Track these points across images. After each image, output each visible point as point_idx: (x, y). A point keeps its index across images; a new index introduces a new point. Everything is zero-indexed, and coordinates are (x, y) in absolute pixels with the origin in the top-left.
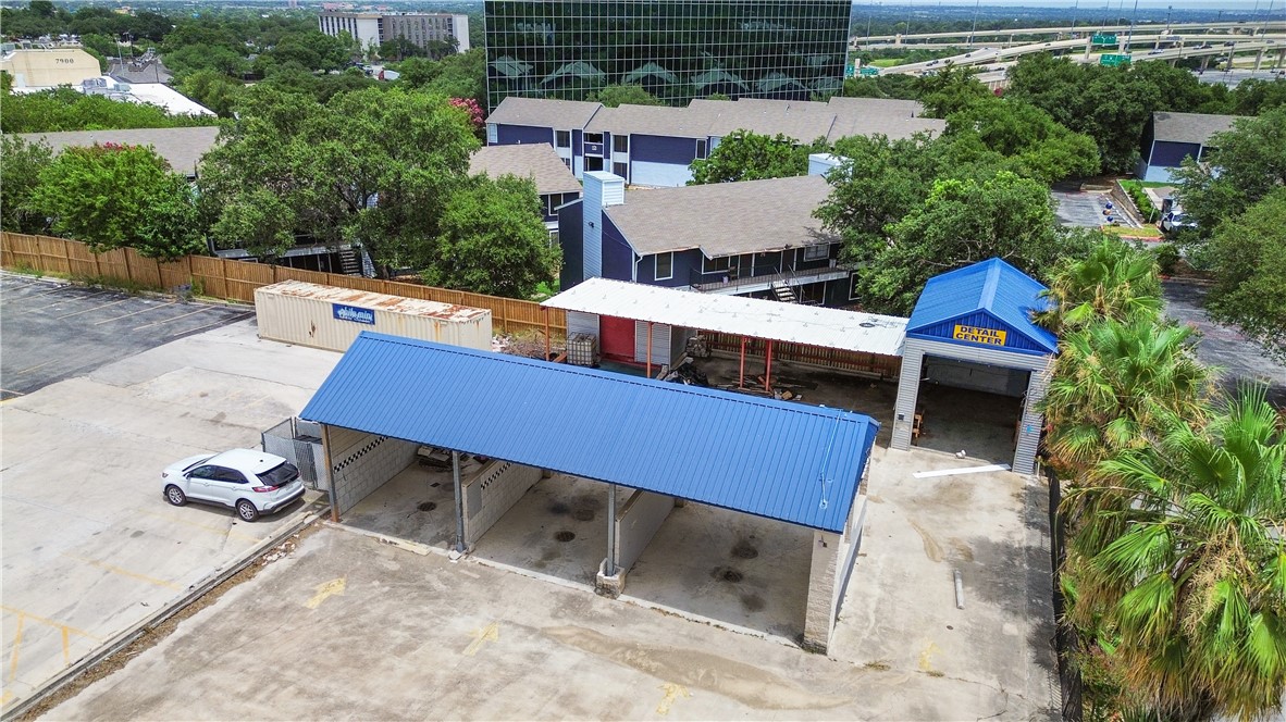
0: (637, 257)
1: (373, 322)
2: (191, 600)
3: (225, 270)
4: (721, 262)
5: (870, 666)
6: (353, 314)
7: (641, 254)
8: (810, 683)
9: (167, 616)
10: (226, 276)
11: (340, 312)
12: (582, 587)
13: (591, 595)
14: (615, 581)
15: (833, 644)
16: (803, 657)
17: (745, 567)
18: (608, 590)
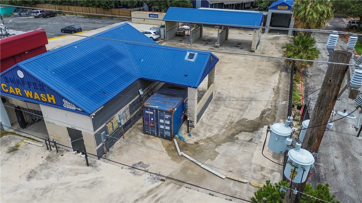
0: (210, 4)
1: (158, 17)
3: (119, 12)
4: (228, 5)
5: (262, 53)
6: (153, 16)
7: (211, 3)
12: (212, 48)
13: (214, 48)
14: (218, 45)
15: (255, 52)
16: (251, 53)
17: (240, 45)
18: (217, 47)
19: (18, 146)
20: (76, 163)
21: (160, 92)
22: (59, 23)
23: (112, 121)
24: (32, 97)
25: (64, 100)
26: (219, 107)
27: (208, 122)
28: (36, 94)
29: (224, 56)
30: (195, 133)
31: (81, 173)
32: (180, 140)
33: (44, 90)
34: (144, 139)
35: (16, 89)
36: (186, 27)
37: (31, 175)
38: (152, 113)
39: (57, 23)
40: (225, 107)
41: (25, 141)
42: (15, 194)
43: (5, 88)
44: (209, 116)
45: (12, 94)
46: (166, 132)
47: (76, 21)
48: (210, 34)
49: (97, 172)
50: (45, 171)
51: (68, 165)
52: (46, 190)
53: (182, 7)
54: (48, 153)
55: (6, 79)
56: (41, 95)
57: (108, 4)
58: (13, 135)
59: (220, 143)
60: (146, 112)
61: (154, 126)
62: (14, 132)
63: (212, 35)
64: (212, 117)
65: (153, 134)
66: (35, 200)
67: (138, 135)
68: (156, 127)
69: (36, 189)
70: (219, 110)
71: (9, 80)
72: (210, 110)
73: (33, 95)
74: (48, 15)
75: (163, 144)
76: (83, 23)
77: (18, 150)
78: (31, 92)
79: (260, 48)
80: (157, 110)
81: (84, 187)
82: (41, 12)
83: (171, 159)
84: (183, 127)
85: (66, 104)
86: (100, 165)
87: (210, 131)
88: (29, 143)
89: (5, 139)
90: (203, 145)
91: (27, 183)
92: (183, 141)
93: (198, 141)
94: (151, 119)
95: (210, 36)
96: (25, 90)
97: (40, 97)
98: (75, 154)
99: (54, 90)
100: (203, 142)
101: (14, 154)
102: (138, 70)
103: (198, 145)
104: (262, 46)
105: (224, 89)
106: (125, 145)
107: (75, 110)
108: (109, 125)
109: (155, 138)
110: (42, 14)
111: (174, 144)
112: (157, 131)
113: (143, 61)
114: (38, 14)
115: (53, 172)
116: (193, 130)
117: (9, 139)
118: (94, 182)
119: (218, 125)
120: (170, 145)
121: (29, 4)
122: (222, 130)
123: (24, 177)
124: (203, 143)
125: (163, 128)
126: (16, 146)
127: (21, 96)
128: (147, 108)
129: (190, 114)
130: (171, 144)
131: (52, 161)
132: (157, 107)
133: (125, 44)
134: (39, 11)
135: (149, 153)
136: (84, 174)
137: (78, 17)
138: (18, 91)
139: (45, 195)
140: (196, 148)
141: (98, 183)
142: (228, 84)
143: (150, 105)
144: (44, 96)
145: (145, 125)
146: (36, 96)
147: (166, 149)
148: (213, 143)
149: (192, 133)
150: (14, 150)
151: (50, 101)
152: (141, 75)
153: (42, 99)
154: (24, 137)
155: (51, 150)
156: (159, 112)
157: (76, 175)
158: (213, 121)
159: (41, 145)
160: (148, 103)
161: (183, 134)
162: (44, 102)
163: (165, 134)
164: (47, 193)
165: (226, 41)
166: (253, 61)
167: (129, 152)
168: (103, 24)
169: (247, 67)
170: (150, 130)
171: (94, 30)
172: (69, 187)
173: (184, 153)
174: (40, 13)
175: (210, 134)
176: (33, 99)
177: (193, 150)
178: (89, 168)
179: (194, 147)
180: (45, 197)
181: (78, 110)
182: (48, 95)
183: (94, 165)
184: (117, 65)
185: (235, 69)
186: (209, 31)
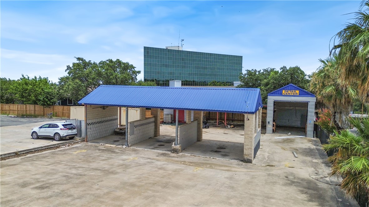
2: (33, 150)
3: (63, 109)
5: (268, 166)
8: (247, 168)
9: (24, 152)
10: (63, 111)
12: (166, 152)
13: (170, 153)
14: (178, 147)
15: (254, 162)
16: (244, 164)
17: (221, 150)
18: (175, 151)
29: (182, 170)
79: (263, 155)
104: (264, 152)
165: (199, 143)
166: (249, 183)
169: (232, 201)
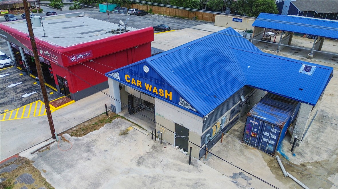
0: (299, 12)
1: (241, 22)
3: (203, 14)
4: (319, 14)
6: (237, 20)
7: (301, 11)
11: (234, 20)
12: (304, 58)
13: (306, 58)
14: (312, 56)
17: (336, 59)
18: (310, 58)
19: (127, 130)
20: (178, 158)
21: (264, 102)
22: (150, 22)
23: (216, 124)
24: (150, 90)
25: (180, 98)
26: (325, 127)
27: (314, 143)
28: (155, 88)
30: (300, 153)
31: (184, 170)
32: (282, 157)
33: (164, 87)
34: (243, 148)
35: (138, 81)
36: (271, 33)
37: (140, 161)
38: (257, 123)
39: (148, 21)
40: (333, 128)
41: (133, 126)
42: (128, 177)
43: (128, 79)
44: (314, 136)
45: (133, 85)
46: (269, 146)
47: (164, 20)
48: (298, 43)
49: (198, 172)
50: (152, 160)
51: (171, 159)
52: (154, 179)
53: (268, 13)
54: (152, 142)
55: (131, 71)
56: (160, 90)
57: (194, 7)
58: (123, 119)
59: (333, 171)
60: (251, 121)
61: (256, 137)
62: (123, 116)
63: (301, 44)
64: (318, 138)
65: (252, 145)
66: (145, 187)
67: (236, 143)
68: (259, 138)
69: (145, 176)
70: (326, 131)
71: (134, 72)
72: (314, 128)
73: (152, 89)
74: (141, 13)
75: (263, 158)
76: (170, 22)
77: (128, 134)
78: (151, 86)
80: (264, 121)
81: (188, 186)
82: (136, 10)
83: (276, 177)
84: (285, 144)
85: (182, 102)
86: (201, 166)
87: (318, 154)
88: (137, 130)
89: (117, 121)
90: (311, 169)
91: (137, 167)
92: (287, 159)
93: (305, 163)
94: (254, 129)
95: (299, 45)
96: (145, 84)
97: (158, 92)
98: (177, 149)
99: (174, 88)
100: (311, 165)
101: (125, 138)
102: (244, 76)
103: (305, 167)
105: (327, 107)
106: (223, 150)
107: (190, 109)
108: (214, 128)
109: (254, 149)
110: (136, 13)
111: (276, 161)
112: (258, 143)
113: (250, 68)
114: (133, 12)
115: (158, 162)
116: (297, 149)
117: (120, 122)
118: (197, 183)
119: (327, 148)
120: (271, 160)
121: (127, 3)
122: (332, 156)
123: (134, 161)
124: (311, 167)
125: (267, 141)
126: (126, 130)
127: (140, 88)
128: (252, 118)
129: (297, 131)
130: (273, 160)
131: (157, 151)
132: (264, 118)
133: (230, 48)
134: (134, 9)
135: (249, 164)
136: (187, 171)
137: (165, 16)
138: (139, 83)
139: (153, 184)
140: (303, 171)
141: (201, 185)
142: (331, 101)
143: (255, 114)
144: (163, 91)
145: (245, 134)
146: (155, 90)
147: (268, 165)
148: (323, 169)
149: (297, 152)
150: (125, 133)
151: (166, 97)
152: (247, 82)
153: (160, 94)
154: (132, 122)
155: (155, 140)
156: (266, 124)
157: (179, 171)
158: (320, 143)
159: (147, 134)
160: (254, 113)
161: (286, 151)
162: (160, 96)
163: (267, 147)
164: (155, 183)
165: (319, 52)
167: (228, 159)
168: (187, 25)
170: (250, 140)
171: (180, 30)
172: (174, 181)
173: (290, 174)
174: (135, 12)
175: (318, 157)
176: (151, 92)
177: (301, 173)
178: (191, 167)
179: (300, 169)
180: (154, 186)
181: (192, 110)
182: (166, 91)
183: (195, 164)
184: (224, 69)
185: (335, 85)
186: (296, 39)
